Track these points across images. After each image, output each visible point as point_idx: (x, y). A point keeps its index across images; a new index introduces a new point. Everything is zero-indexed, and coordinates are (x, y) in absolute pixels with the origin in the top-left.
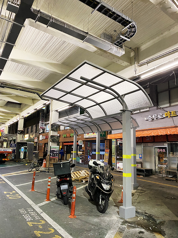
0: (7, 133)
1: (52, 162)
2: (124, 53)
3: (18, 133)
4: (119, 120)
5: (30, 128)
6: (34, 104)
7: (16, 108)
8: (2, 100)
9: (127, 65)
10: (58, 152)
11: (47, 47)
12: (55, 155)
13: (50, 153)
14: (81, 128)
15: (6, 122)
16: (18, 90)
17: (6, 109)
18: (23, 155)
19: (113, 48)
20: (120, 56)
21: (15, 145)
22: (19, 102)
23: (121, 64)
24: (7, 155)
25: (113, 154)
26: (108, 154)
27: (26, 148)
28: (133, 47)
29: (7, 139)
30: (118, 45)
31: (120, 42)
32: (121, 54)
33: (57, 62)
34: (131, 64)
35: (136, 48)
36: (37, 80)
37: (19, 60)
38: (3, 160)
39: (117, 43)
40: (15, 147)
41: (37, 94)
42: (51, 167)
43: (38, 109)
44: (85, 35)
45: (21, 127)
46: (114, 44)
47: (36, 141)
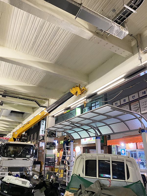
2: (127, 33)
5: (32, 135)
6: (34, 112)
7: (19, 117)
8: (4, 109)
9: (128, 55)
11: (38, 42)
12: (50, 164)
13: (46, 162)
15: (12, 130)
16: (17, 98)
17: (10, 118)
19: (114, 25)
20: (122, 38)
23: (120, 54)
30: (119, 23)
31: (122, 17)
32: (124, 34)
33: (50, 61)
35: (138, 34)
36: (32, 85)
39: (119, 20)
41: (35, 101)
46: (114, 21)
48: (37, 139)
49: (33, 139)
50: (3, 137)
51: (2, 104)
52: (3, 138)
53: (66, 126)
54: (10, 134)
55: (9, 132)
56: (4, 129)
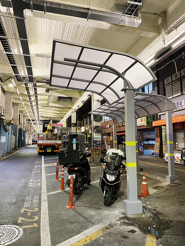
0: (66, 127)
1: (97, 153)
3: (73, 126)
4: (153, 103)
5: (85, 120)
6: (81, 96)
7: (68, 102)
8: (51, 96)
9: (154, 36)
10: (101, 143)
12: (98, 145)
13: (93, 143)
14: (119, 116)
15: (64, 116)
17: (59, 104)
18: (75, 146)
19: (124, 19)
20: (136, 26)
21: (68, 137)
22: (67, 96)
23: (146, 36)
24: (58, 146)
25: (163, 143)
26: (159, 143)
27: (77, 140)
28: (159, 12)
29: (66, 132)
30: (131, 14)
31: (131, 9)
32: (138, 23)
34: (159, 33)
37: (43, 54)
38: (55, 151)
39: (129, 11)
40: (68, 139)
42: (96, 157)
43: (85, 101)
44: (86, 12)
45: (74, 120)
46: (125, 14)
47: (90, 133)
48: (90, 124)
49: (87, 124)
50: (57, 123)
51: (49, 91)
52: (57, 125)
53: (106, 110)
54: (62, 120)
55: (62, 118)
56: (56, 116)
